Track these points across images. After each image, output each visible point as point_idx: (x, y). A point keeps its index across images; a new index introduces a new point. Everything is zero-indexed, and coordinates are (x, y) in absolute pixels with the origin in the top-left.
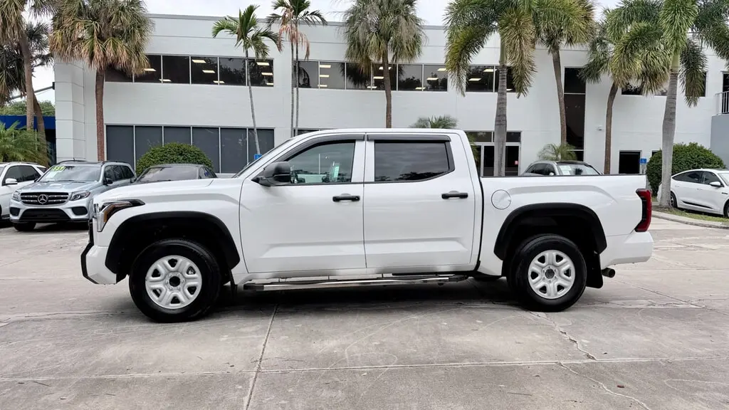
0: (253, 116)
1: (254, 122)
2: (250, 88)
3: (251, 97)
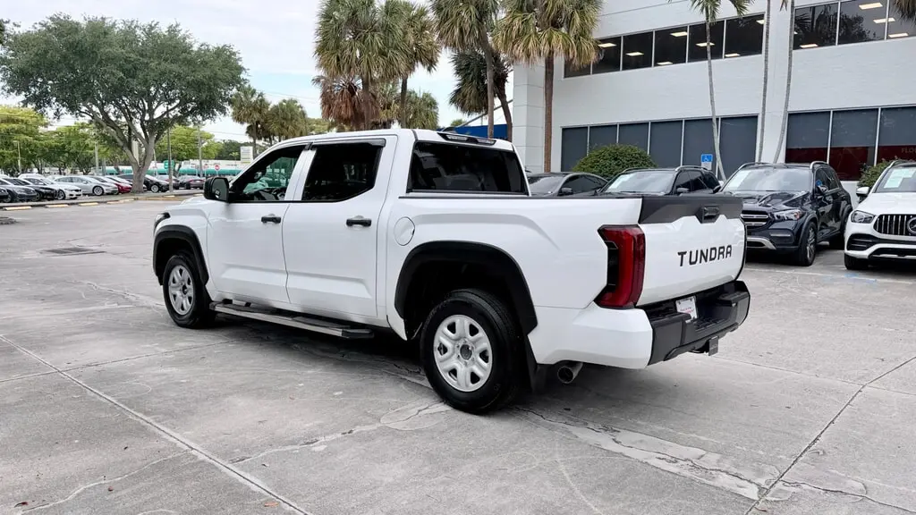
0: (712, 101)
1: (713, 108)
2: (710, 62)
3: (710, 74)
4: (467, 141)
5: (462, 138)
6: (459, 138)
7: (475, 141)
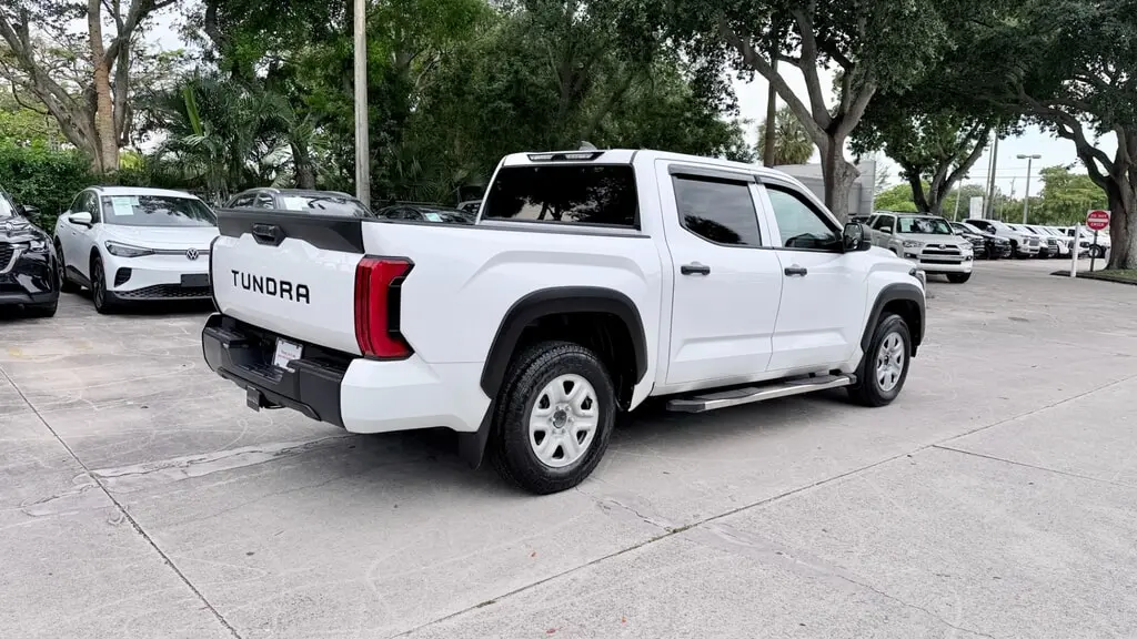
4: (552, 159)
5: (545, 157)
6: (542, 157)
7: (562, 157)
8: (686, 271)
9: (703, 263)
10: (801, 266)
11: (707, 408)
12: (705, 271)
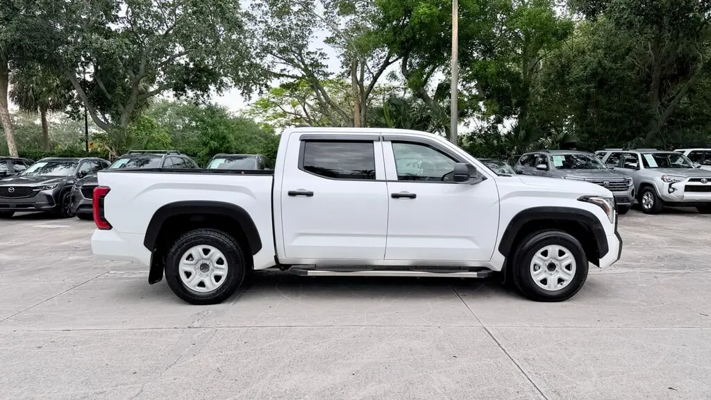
8: (292, 194)
9: (308, 190)
10: (411, 192)
11: (309, 275)
12: (310, 194)
